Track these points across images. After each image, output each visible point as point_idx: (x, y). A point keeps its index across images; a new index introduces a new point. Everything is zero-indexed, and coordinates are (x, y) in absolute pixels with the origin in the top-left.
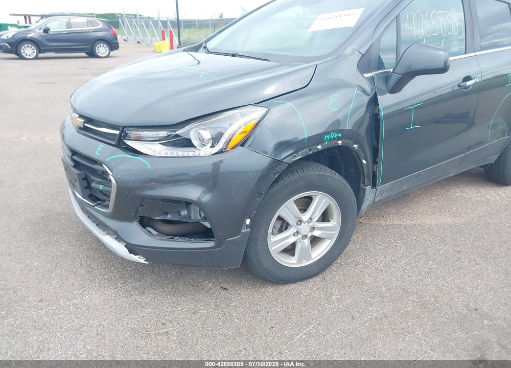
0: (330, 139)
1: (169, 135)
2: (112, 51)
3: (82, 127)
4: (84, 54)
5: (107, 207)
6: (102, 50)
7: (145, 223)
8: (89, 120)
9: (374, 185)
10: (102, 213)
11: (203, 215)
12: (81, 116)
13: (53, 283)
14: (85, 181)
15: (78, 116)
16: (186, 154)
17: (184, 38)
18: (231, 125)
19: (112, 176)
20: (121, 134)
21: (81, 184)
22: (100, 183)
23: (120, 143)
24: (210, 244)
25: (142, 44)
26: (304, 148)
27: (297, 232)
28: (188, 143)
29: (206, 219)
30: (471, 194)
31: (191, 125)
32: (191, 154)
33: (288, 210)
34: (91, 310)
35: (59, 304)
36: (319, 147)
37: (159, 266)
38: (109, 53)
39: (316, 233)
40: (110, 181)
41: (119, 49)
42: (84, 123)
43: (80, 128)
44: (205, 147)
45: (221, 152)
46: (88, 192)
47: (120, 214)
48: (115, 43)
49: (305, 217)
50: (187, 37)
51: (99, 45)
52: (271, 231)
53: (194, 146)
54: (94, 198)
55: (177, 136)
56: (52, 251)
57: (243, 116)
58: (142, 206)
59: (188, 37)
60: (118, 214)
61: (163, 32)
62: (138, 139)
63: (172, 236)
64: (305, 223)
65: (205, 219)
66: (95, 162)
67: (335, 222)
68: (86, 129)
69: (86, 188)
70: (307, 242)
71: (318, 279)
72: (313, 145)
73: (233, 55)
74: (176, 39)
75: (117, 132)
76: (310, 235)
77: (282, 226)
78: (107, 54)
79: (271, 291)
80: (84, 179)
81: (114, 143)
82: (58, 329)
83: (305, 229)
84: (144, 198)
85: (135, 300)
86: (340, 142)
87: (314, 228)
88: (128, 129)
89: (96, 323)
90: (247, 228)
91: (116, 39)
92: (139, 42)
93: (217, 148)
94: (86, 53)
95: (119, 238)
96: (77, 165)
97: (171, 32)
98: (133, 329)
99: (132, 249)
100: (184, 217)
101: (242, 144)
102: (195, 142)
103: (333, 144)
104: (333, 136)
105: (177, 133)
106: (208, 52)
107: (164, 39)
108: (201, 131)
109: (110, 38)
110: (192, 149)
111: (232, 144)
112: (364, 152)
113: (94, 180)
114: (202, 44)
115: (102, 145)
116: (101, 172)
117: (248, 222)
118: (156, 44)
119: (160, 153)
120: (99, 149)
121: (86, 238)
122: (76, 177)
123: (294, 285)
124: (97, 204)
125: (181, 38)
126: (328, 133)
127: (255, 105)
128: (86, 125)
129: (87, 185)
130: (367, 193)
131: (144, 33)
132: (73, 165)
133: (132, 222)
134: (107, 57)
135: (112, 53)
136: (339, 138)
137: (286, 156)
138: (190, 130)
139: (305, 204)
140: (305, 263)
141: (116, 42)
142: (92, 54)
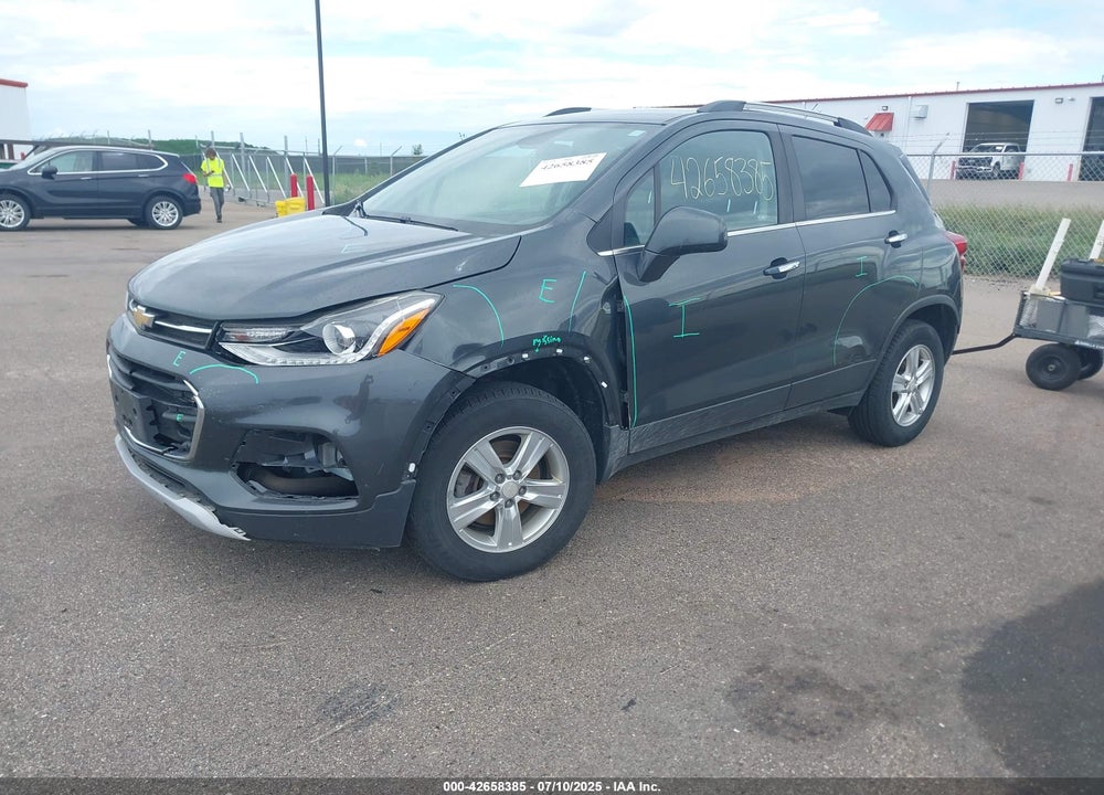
0: (543, 344)
1: (290, 333)
2: (185, 215)
3: (150, 326)
4: (126, 222)
5: (186, 450)
6: (165, 214)
7: (246, 472)
8: (162, 314)
9: (625, 424)
10: (177, 462)
11: (340, 456)
12: (149, 309)
13: (84, 588)
14: (152, 412)
15: (144, 309)
16: (315, 362)
17: (336, 193)
18: (385, 318)
19: (199, 396)
20: (214, 333)
21: (144, 417)
22: (177, 411)
23: (213, 347)
24: (352, 504)
25: (249, 202)
26: (500, 357)
27: (497, 494)
28: (318, 347)
29: (345, 464)
30: (823, 460)
31: (324, 317)
32: (323, 362)
33: (480, 455)
34: (151, 621)
35: (96, 615)
36: (525, 356)
37: (267, 564)
38: (179, 221)
39: (530, 496)
40: (195, 405)
41: (201, 212)
42: (155, 319)
43: (147, 329)
44: (345, 352)
45: (369, 357)
46: (155, 430)
47: (207, 460)
48: (192, 200)
49: (510, 470)
50: (343, 190)
51: (158, 204)
52: (453, 489)
53: (328, 351)
54: (163, 440)
55: (304, 334)
56: (80, 546)
57: (404, 304)
58: (244, 443)
59: (346, 191)
60: (204, 462)
61: (294, 181)
62: (243, 340)
63: (290, 495)
64: (509, 477)
65: (343, 463)
66: (170, 377)
67: (560, 481)
68: (157, 329)
69: (152, 423)
70: (513, 511)
71: (534, 576)
72: (516, 352)
73: (403, 221)
74: (319, 194)
75: (209, 331)
76: (518, 498)
77: (471, 485)
78: (175, 221)
79: (454, 592)
80: (149, 409)
81: (203, 347)
82: (96, 646)
83: (507, 487)
84: (247, 429)
85: (227, 608)
86: (559, 351)
87: (524, 488)
88: (226, 324)
89: (159, 637)
90: (409, 479)
91: (196, 192)
92: (241, 200)
93: (364, 352)
94: (129, 219)
95: (203, 499)
96: (138, 386)
97: (310, 181)
98: (222, 644)
99: (225, 516)
100: (310, 462)
101: (403, 346)
102: (330, 344)
103: (548, 352)
104: (546, 340)
105: (303, 329)
106: (365, 215)
107: (295, 194)
108: (339, 327)
109: (183, 191)
110: (326, 355)
111: (387, 346)
112: (602, 368)
113: (167, 408)
114: (356, 202)
115: (183, 352)
116: (180, 394)
117: (412, 467)
118: (278, 203)
119: (274, 362)
120: (179, 357)
121: (140, 526)
122: (136, 406)
123: (493, 585)
124: (170, 450)
125: (331, 192)
126: (540, 336)
127: (423, 290)
128: (157, 322)
129: (154, 418)
130: (614, 436)
131: (254, 182)
132: (131, 387)
133: (227, 472)
134: (174, 227)
135: (186, 221)
136: (558, 345)
137: (472, 366)
138: (321, 327)
139: (508, 448)
140: (511, 548)
141: (195, 197)
142: (143, 222)
